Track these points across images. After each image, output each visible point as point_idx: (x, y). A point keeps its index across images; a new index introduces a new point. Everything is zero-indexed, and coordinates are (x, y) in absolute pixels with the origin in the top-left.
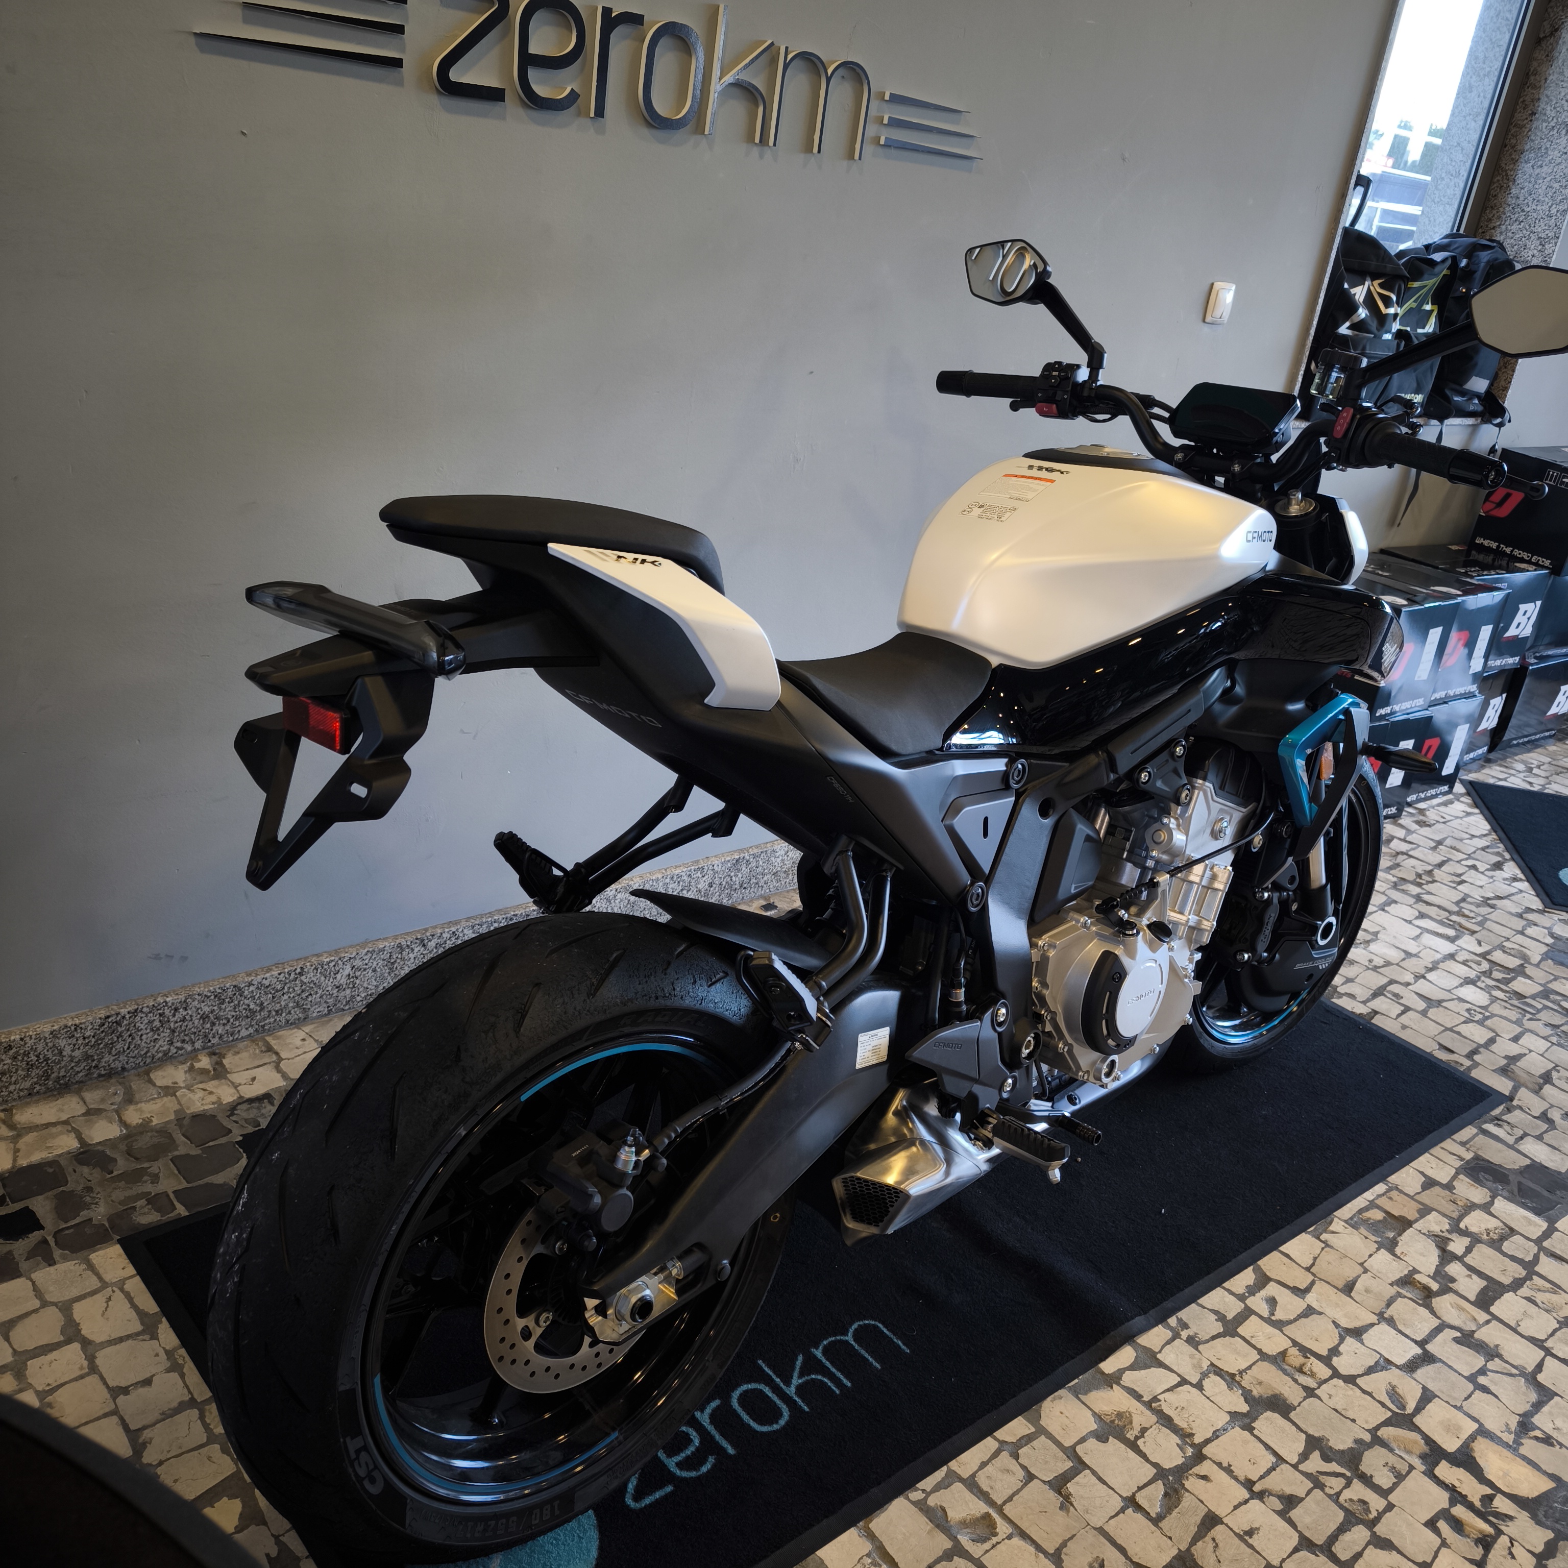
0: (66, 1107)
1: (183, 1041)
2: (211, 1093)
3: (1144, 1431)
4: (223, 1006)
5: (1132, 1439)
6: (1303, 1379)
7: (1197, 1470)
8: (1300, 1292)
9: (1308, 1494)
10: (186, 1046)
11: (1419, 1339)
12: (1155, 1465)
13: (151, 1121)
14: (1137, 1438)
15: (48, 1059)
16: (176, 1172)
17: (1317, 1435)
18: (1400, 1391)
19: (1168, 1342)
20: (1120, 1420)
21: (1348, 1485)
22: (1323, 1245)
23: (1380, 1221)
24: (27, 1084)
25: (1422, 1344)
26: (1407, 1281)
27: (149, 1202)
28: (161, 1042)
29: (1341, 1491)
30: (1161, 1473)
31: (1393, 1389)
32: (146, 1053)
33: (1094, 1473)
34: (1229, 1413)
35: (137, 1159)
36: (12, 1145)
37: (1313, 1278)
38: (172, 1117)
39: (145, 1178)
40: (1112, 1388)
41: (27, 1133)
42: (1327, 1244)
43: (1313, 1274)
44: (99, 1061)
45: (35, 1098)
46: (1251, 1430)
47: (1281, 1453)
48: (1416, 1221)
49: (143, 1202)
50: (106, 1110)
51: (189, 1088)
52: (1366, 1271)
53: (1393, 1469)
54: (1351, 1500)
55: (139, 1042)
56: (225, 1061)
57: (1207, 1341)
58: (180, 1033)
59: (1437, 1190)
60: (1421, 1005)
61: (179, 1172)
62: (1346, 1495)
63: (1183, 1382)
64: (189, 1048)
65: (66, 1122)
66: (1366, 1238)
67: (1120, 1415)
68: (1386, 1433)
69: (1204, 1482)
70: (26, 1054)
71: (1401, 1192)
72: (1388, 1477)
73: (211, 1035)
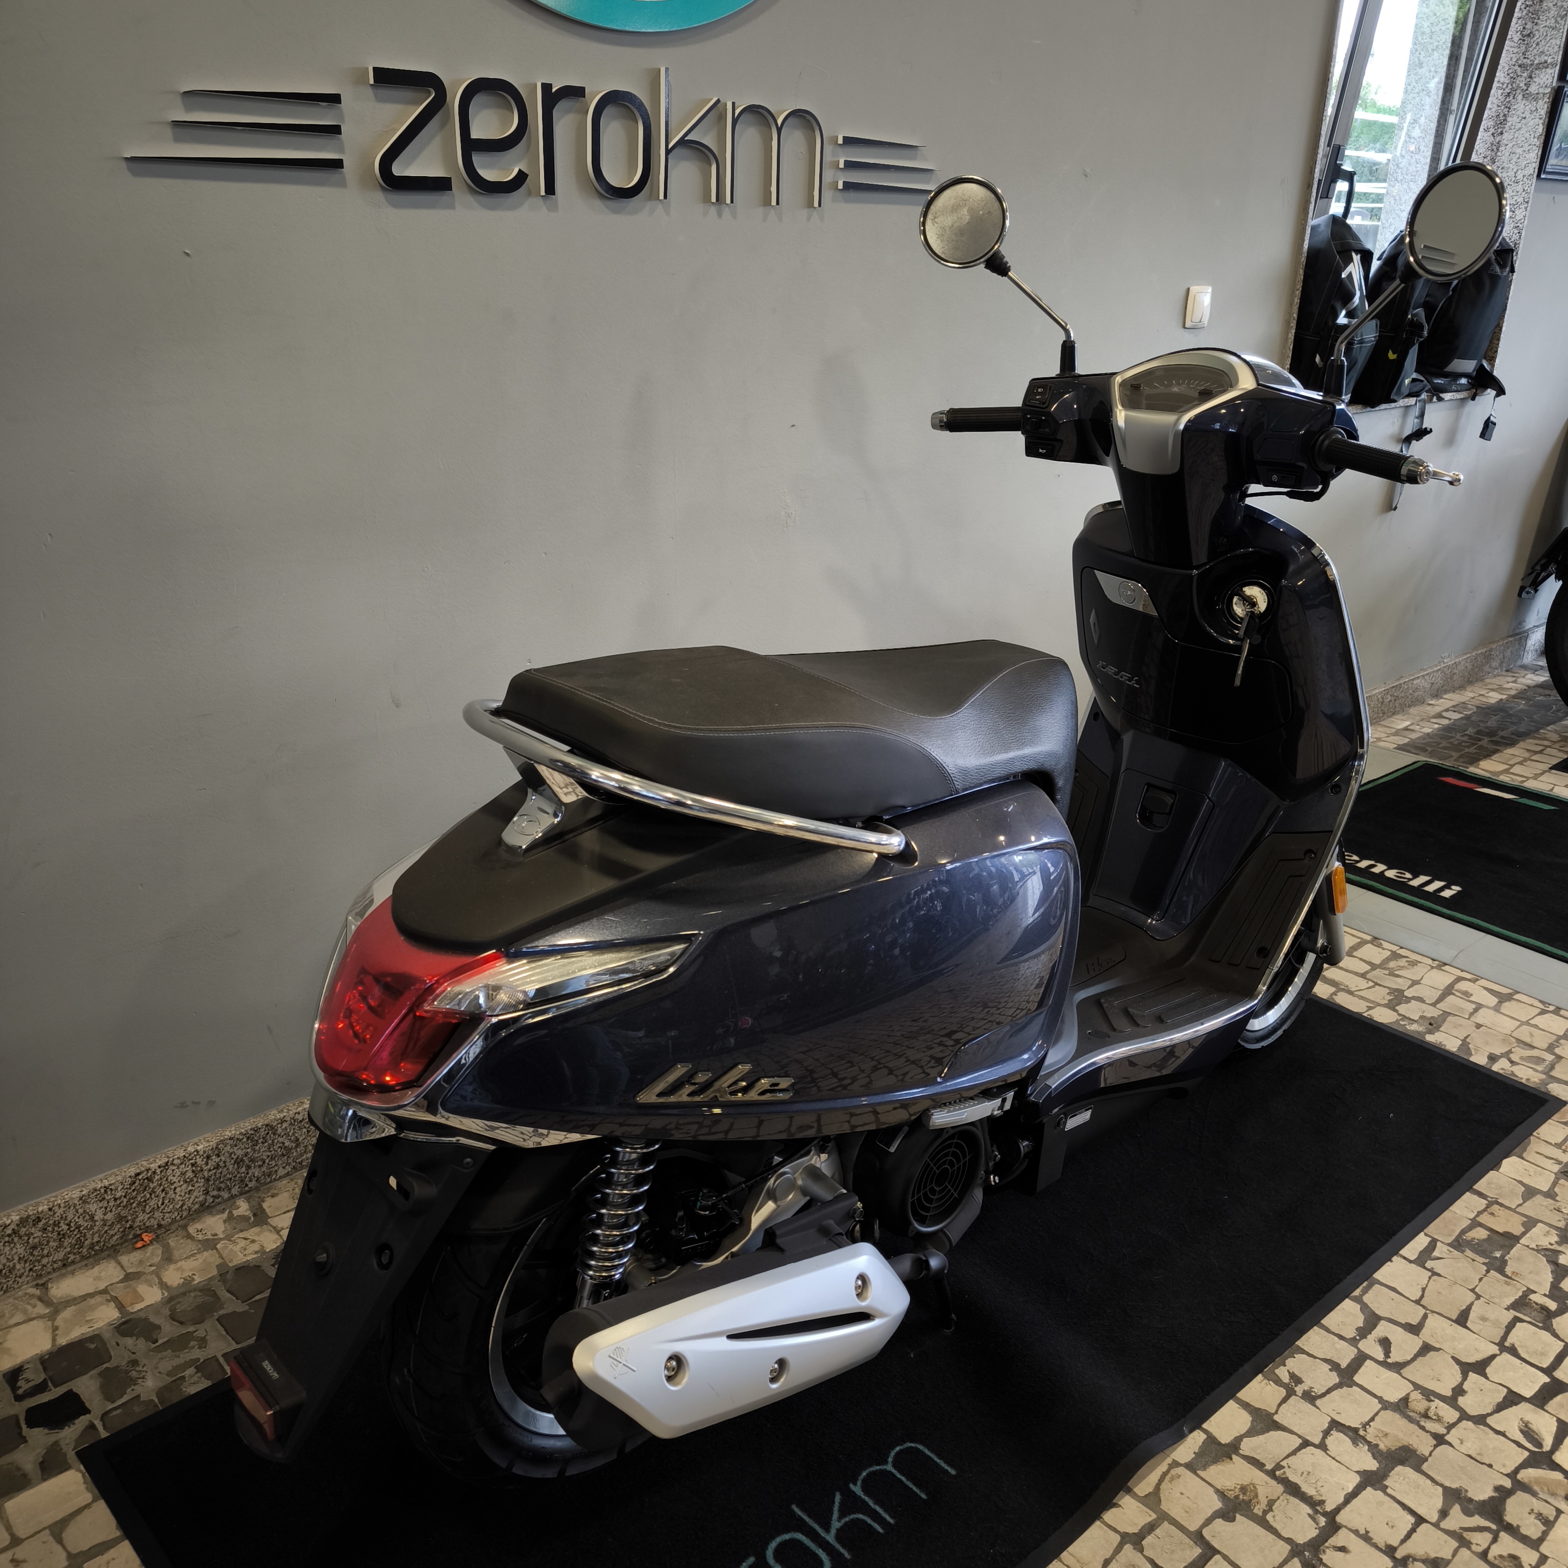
0: (103, 1274)
1: (219, 1189)
2: (253, 1241)
3: (1271, 1503)
4: (257, 1148)
5: (1260, 1514)
6: (1429, 1425)
7: (1332, 1541)
8: (1414, 1329)
9: (1454, 1555)
10: (222, 1193)
11: (1545, 1366)
12: (1289, 1541)
13: (194, 1280)
14: (1265, 1512)
15: (80, 1226)
16: (224, 1333)
17: (1454, 1486)
18: (1534, 1427)
19: (1284, 1400)
20: (1244, 1494)
21: (1495, 1540)
22: (1430, 1274)
23: (1484, 1240)
24: (60, 1255)
25: (1548, 1371)
26: (1521, 1304)
27: (198, 1369)
28: (195, 1194)
29: (1489, 1548)
30: (1296, 1550)
31: (1526, 1426)
32: (181, 1207)
33: (1226, 1558)
34: (1358, 1472)
35: (181, 1323)
36: (50, 1323)
37: (1423, 1311)
38: (215, 1272)
39: (192, 1343)
40: (1231, 1459)
41: (66, 1307)
42: (1434, 1274)
43: (1423, 1307)
44: (133, 1221)
45: (70, 1269)
46: (1384, 1489)
47: (1421, 1511)
48: (1524, 1234)
49: (192, 1370)
50: (145, 1273)
51: (228, 1238)
52: (1478, 1297)
53: (1540, 1516)
54: (1501, 1556)
55: (173, 1196)
56: (265, 1205)
57: (1324, 1395)
58: (215, 1181)
59: (1539, 1198)
60: (1493, 1001)
61: (227, 1333)
62: (1495, 1551)
63: (1306, 1443)
64: (225, 1195)
65: (105, 1291)
66: (1474, 1260)
67: (1243, 1489)
68: (1526, 1475)
69: (1342, 1554)
70: (57, 1224)
71: (1501, 1205)
72: (1535, 1525)
73: (247, 1179)
